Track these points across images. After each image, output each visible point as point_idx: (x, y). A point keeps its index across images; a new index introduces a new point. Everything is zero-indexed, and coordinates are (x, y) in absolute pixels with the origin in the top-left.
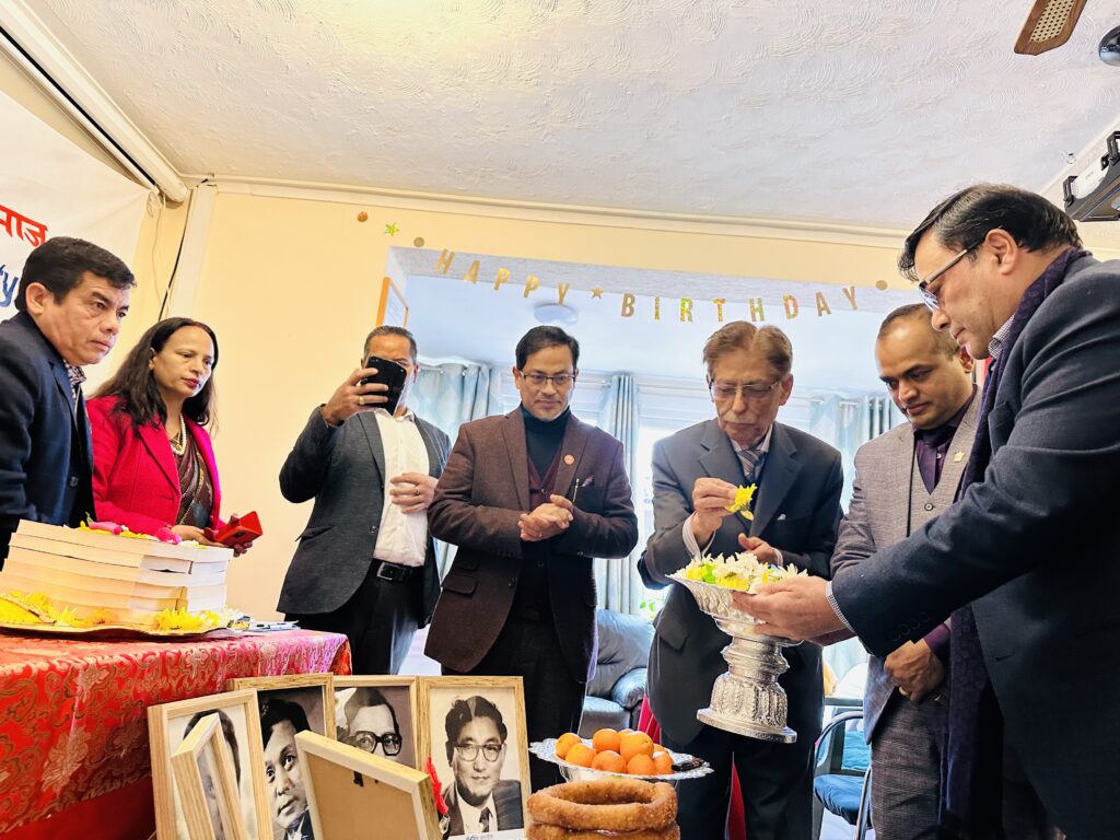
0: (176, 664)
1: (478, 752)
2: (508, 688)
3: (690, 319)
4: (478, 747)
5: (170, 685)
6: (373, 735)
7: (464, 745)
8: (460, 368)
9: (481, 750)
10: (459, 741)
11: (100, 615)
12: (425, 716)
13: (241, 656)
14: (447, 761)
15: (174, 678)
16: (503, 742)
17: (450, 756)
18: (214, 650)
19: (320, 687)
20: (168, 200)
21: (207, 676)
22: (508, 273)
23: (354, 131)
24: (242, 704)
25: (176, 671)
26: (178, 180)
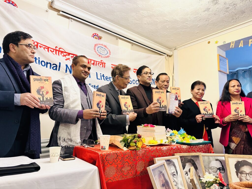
0: (160, 150)
1: (247, 175)
4: (246, 174)
5: (160, 154)
6: (216, 168)
7: (242, 173)
9: (248, 175)
10: (240, 171)
14: (237, 176)
17: (237, 175)
18: (169, 147)
19: (198, 156)
20: (169, 56)
24: (176, 158)
26: (170, 51)
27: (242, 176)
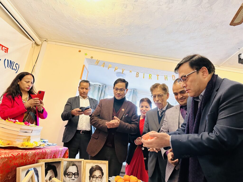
0: (25, 156)
1: (96, 178)
2: (104, 163)
3: (151, 79)
4: (97, 177)
5: (23, 161)
6: (72, 173)
7: (93, 177)
8: (99, 85)
10: (92, 176)
11: (8, 142)
12: (85, 170)
13: (42, 154)
14: (89, 180)
15: (24, 160)
16: (102, 176)
17: (90, 179)
18: (35, 152)
20: (37, 44)
21: (33, 159)
22: (111, 66)
23: (79, 32)
24: (41, 166)
25: (25, 158)
26: (39, 40)
27: (93, 180)
